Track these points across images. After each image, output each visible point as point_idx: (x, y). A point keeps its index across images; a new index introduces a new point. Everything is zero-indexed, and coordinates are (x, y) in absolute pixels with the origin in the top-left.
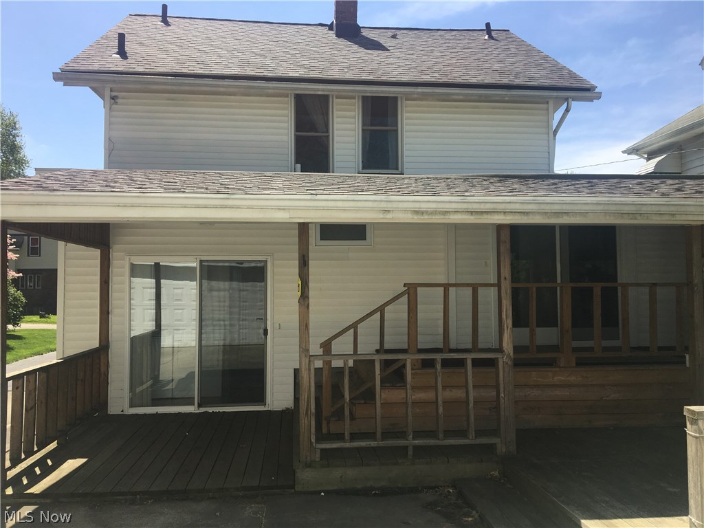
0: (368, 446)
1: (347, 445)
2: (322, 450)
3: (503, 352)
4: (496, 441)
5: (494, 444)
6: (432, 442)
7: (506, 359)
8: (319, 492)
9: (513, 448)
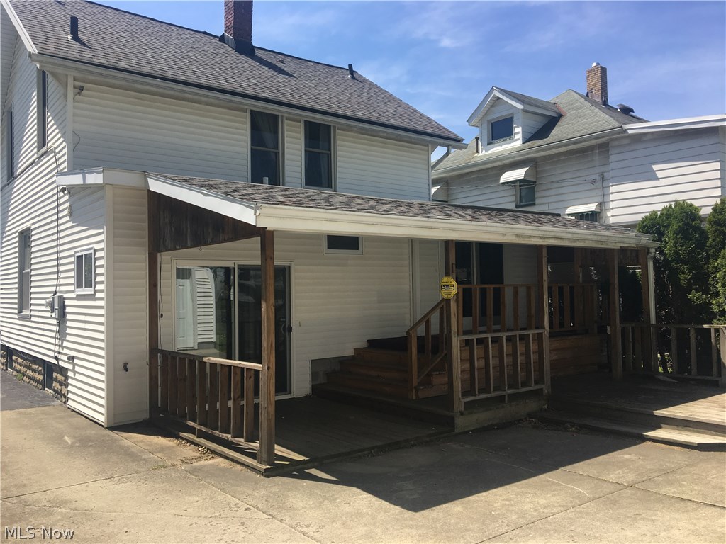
0: (487, 397)
1: (477, 398)
2: (465, 403)
3: (544, 328)
4: (543, 386)
5: (542, 389)
6: (516, 391)
7: (546, 332)
8: (468, 432)
9: (550, 390)
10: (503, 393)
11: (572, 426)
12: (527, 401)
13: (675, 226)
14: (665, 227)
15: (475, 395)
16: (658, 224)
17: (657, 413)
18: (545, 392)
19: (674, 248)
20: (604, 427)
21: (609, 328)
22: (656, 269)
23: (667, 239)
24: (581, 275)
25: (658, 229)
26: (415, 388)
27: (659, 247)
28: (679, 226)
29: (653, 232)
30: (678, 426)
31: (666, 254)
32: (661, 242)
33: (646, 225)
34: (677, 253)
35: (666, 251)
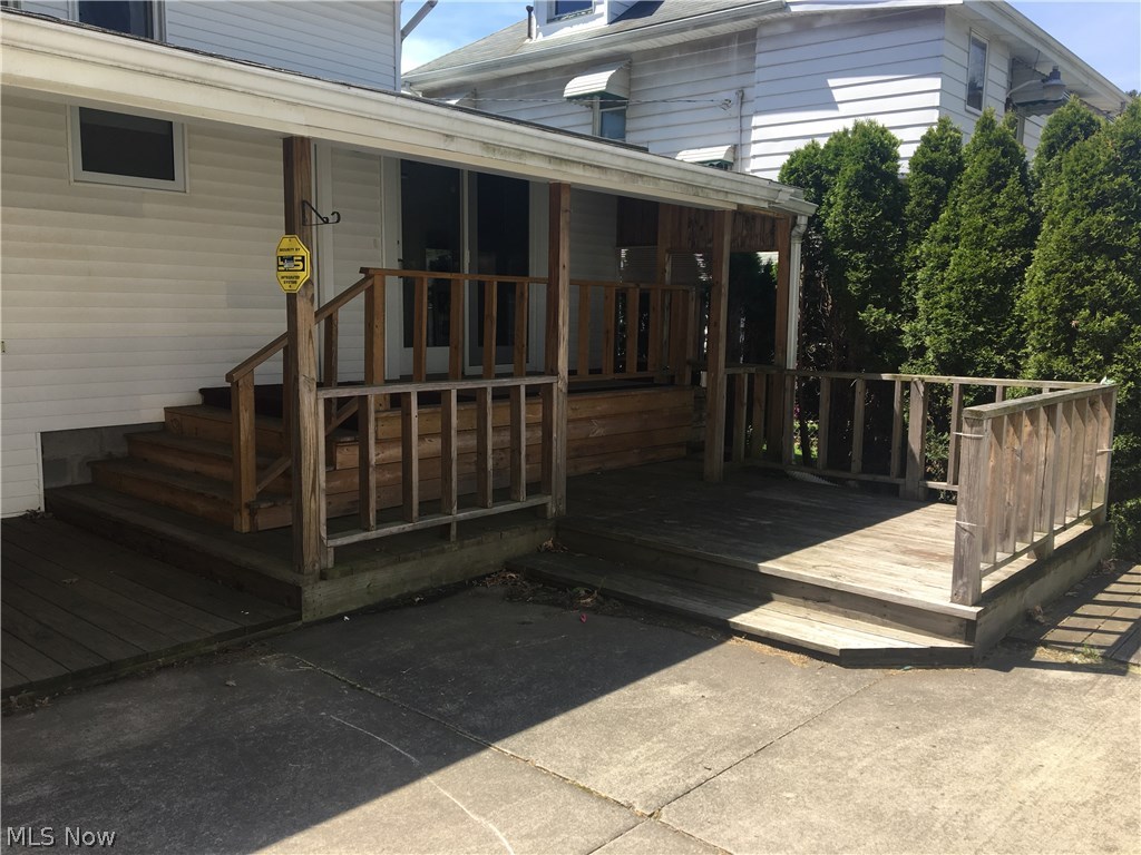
0: (401, 531)
1: (372, 534)
2: (336, 549)
3: (557, 374)
4: (547, 499)
5: (545, 505)
6: (479, 512)
7: (560, 384)
8: (341, 616)
9: (562, 507)
10: (444, 519)
11: (589, 594)
12: (506, 534)
13: (849, 169)
14: (831, 173)
15: (367, 530)
16: (819, 167)
17: (768, 566)
18: (552, 509)
19: (843, 217)
20: (653, 598)
21: (704, 375)
22: (806, 260)
23: (831, 199)
24: (668, 268)
25: (817, 178)
26: (248, 506)
27: (815, 216)
28: (857, 171)
29: (807, 184)
30: (805, 599)
31: (827, 229)
32: (821, 203)
33: (796, 170)
34: (847, 228)
35: (829, 224)
